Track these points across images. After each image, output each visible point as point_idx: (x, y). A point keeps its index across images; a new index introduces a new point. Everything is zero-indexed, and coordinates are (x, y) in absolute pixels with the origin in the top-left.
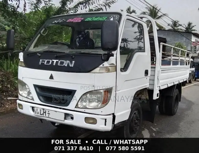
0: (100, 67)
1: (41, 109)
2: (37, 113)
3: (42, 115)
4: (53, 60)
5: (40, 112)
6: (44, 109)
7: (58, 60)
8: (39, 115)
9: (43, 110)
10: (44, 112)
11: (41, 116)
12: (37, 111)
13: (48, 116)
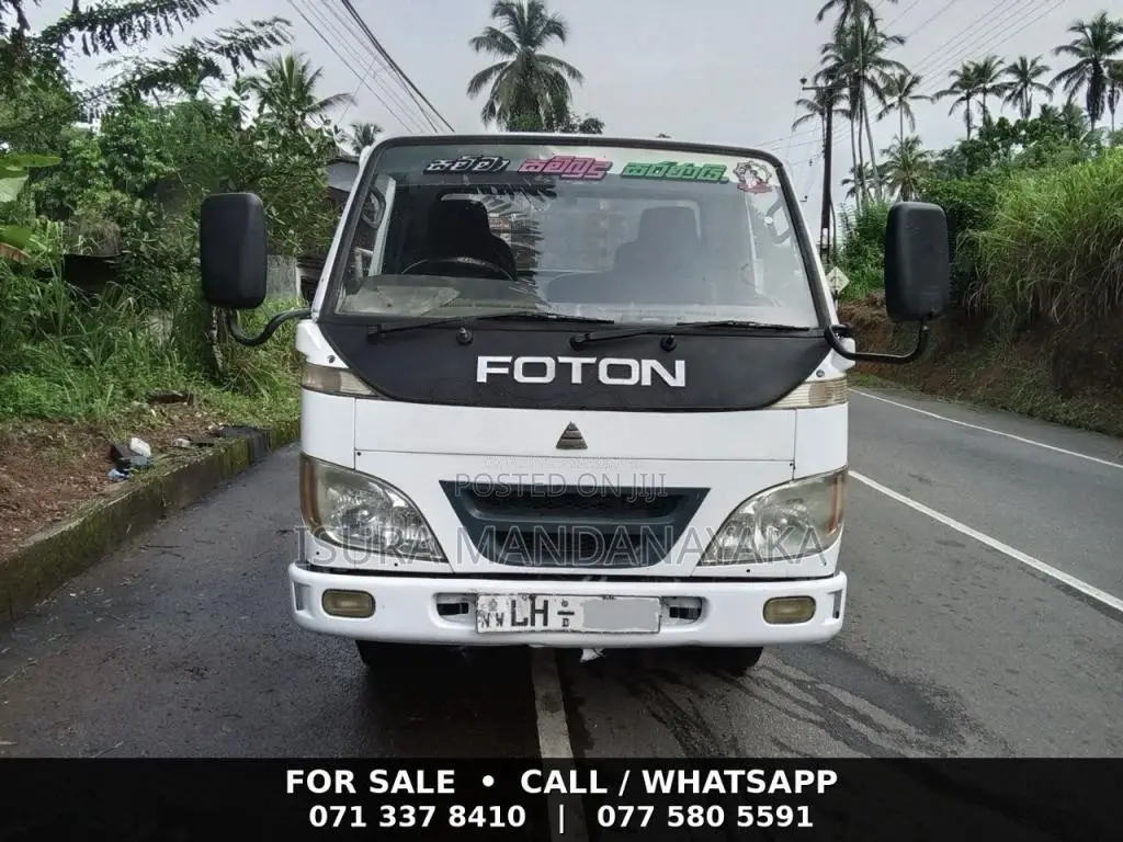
0: (809, 382)
1: (515, 598)
2: (493, 621)
3: (525, 623)
4: (562, 360)
5: (514, 614)
6: (533, 597)
7: (592, 360)
8: (507, 626)
9: (529, 602)
10: (534, 611)
11: (519, 632)
12: (493, 613)
13: (560, 626)
